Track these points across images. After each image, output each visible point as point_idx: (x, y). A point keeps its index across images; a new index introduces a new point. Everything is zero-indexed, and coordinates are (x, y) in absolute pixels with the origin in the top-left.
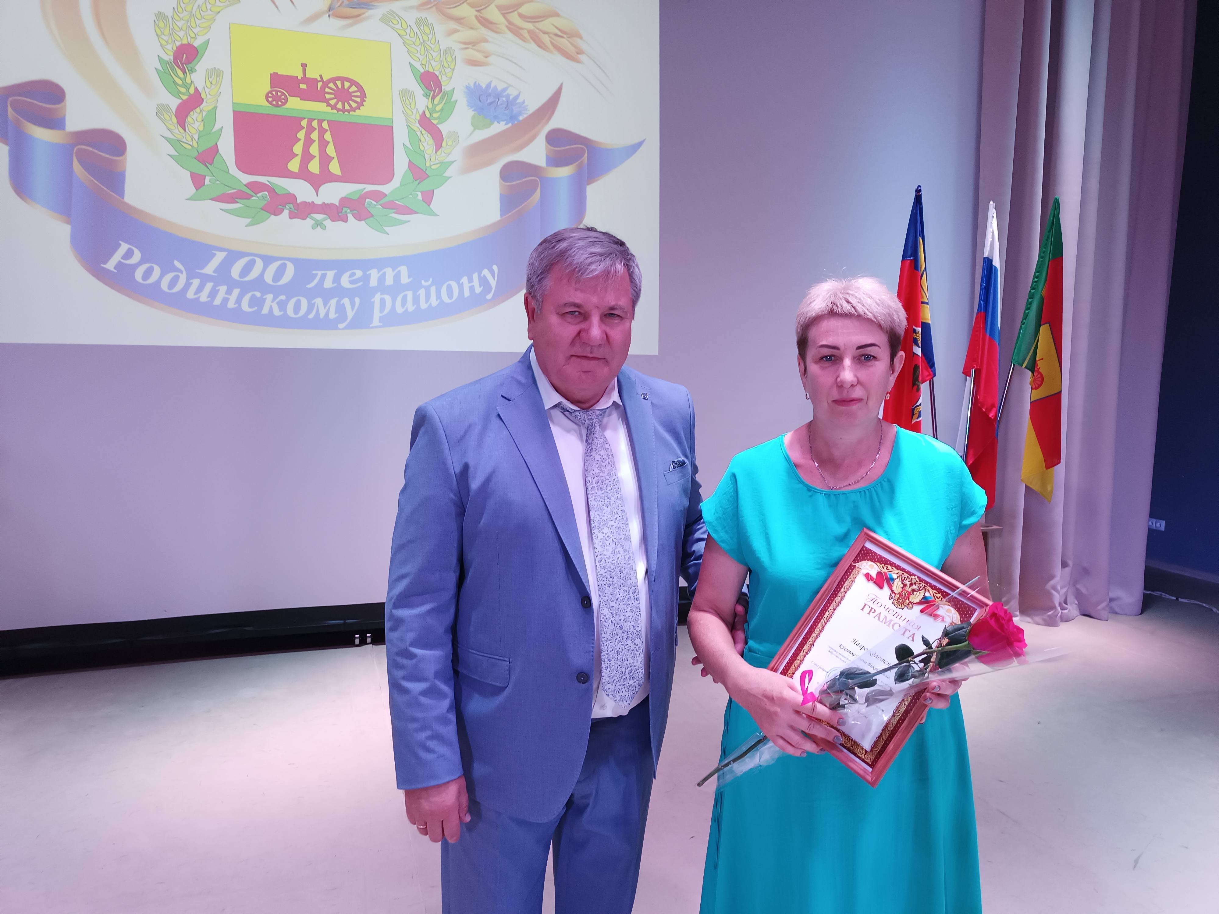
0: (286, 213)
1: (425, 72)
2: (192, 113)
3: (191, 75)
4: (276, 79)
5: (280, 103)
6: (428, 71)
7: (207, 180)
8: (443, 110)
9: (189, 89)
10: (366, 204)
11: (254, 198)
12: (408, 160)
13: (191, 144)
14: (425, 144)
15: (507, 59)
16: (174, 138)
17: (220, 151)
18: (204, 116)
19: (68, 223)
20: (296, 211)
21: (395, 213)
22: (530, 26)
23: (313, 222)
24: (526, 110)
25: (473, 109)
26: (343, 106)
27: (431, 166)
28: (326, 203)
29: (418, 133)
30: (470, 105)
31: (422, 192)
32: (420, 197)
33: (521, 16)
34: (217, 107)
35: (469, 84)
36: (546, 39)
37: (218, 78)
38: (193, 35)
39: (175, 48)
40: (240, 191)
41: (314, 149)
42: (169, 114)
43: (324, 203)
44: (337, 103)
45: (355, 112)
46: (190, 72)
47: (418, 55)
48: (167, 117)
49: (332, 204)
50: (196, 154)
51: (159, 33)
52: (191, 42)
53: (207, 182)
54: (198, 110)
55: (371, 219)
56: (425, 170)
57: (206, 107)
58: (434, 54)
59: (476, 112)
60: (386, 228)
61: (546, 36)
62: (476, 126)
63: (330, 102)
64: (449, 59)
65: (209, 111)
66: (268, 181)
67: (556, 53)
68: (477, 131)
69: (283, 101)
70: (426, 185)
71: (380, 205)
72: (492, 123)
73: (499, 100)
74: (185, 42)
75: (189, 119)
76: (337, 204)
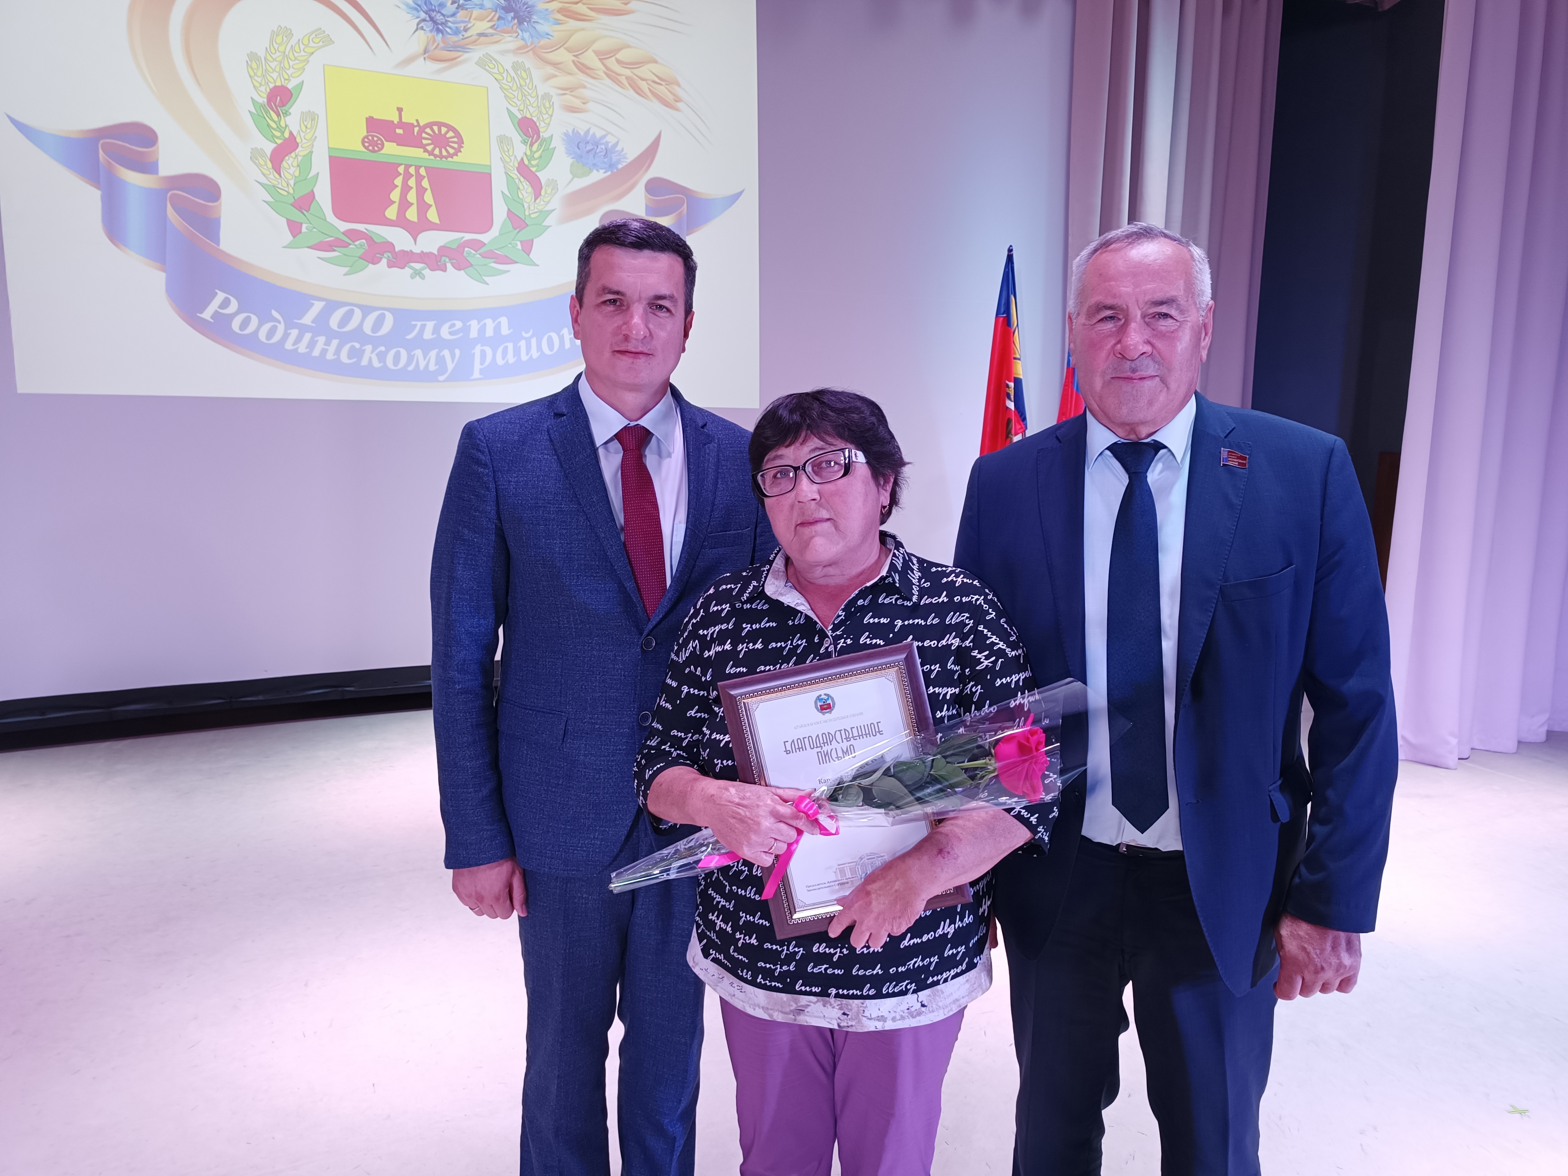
0: (384, 261)
1: (522, 118)
2: (287, 158)
3: (286, 118)
4: (371, 123)
5: (376, 148)
6: (526, 117)
7: (304, 226)
8: (541, 157)
9: (283, 133)
10: (465, 253)
11: (351, 246)
12: (507, 208)
13: (287, 189)
14: (524, 192)
15: (605, 106)
16: (269, 183)
17: (317, 197)
18: (299, 160)
19: (164, 271)
20: (394, 260)
21: (495, 262)
22: (628, 72)
23: (412, 271)
24: (625, 158)
25: (572, 156)
26: (441, 152)
27: (530, 215)
28: (424, 251)
29: (517, 181)
30: (569, 153)
31: (521, 242)
32: (519, 247)
33: (618, 61)
34: (312, 152)
35: (567, 131)
36: (644, 85)
37: (313, 122)
38: (286, 77)
39: (268, 90)
40: (337, 239)
41: (412, 197)
42: (264, 159)
43: (422, 252)
44: (434, 149)
45: (452, 158)
46: (285, 115)
47: (515, 100)
48: (262, 162)
49: (431, 253)
50: (293, 200)
51: (252, 74)
52: (285, 83)
53: (304, 229)
54: (293, 155)
55: (471, 268)
56: (523, 219)
57: (301, 151)
58: (532, 100)
59: (575, 160)
60: (486, 279)
61: (644, 82)
62: (575, 175)
63: (427, 147)
64: (547, 105)
65: (304, 156)
66: (366, 229)
67: (655, 100)
68: (576, 179)
69: (380, 146)
70: (525, 235)
71: (480, 254)
72: (591, 171)
73: (597, 147)
74: (278, 84)
75: (284, 164)
76: (436, 253)
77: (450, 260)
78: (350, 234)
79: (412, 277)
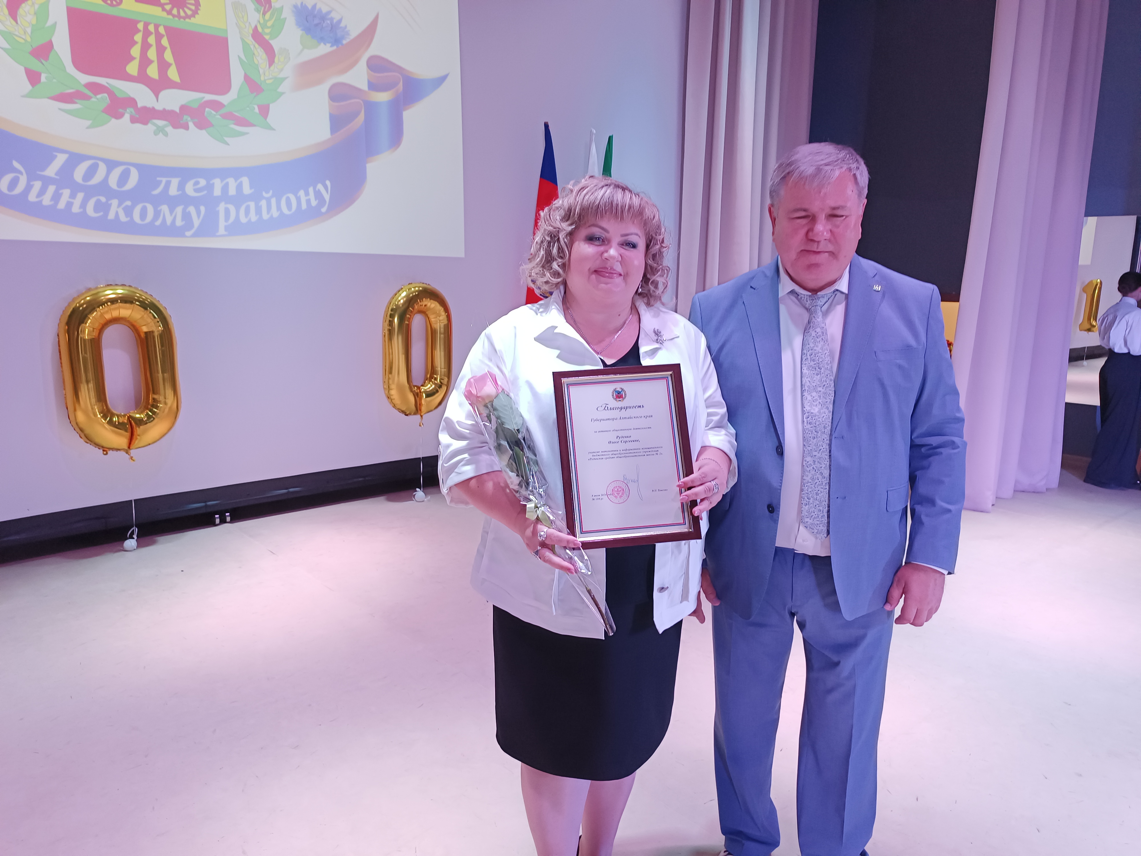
0: (127, 117)
2: (23, 5)
5: (114, 3)
7: (43, 76)
8: (273, 26)
10: (206, 113)
11: (93, 99)
12: (244, 72)
13: (24, 37)
14: (258, 59)
16: (6, 30)
17: (54, 47)
18: (35, 9)
20: (137, 116)
21: (235, 124)
23: (155, 128)
24: (348, 33)
25: (301, 28)
26: (179, 12)
27: (265, 80)
28: (166, 109)
29: (252, 47)
30: (299, 24)
31: (259, 107)
32: (257, 110)
35: (296, 3)
40: (78, 91)
41: (152, 54)
43: (164, 109)
44: (172, 9)
45: (190, 19)
49: (173, 110)
50: (30, 49)
53: (43, 78)
54: (30, 2)
55: (212, 128)
56: (260, 84)
59: (304, 31)
60: (227, 139)
62: (305, 45)
63: (165, 6)
65: (41, 4)
66: (108, 83)
68: (306, 50)
69: (118, 1)
70: (261, 99)
71: (221, 115)
72: (319, 43)
73: (324, 22)
75: (20, 11)
76: (178, 110)
77: (192, 118)
78: (90, 86)
79: (156, 133)
